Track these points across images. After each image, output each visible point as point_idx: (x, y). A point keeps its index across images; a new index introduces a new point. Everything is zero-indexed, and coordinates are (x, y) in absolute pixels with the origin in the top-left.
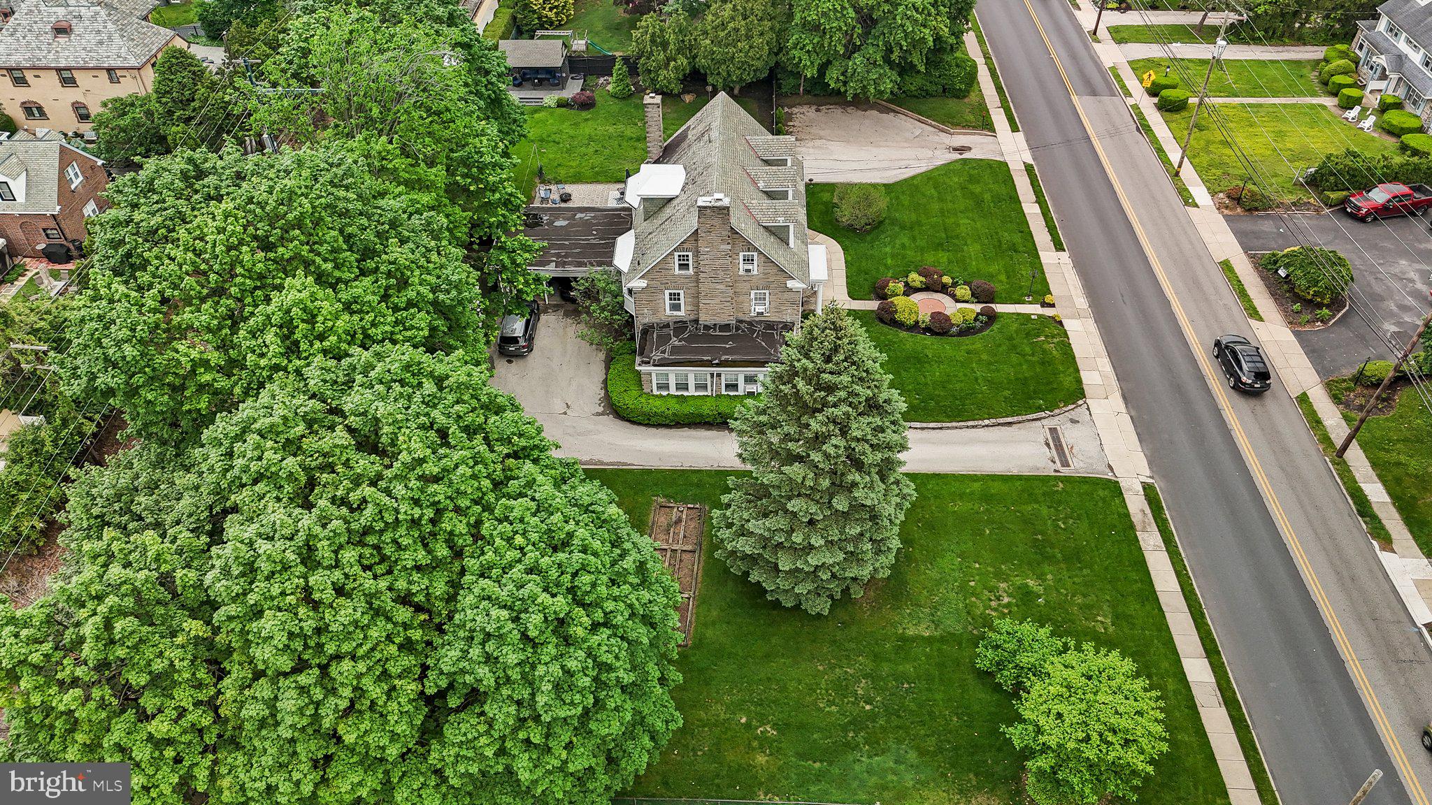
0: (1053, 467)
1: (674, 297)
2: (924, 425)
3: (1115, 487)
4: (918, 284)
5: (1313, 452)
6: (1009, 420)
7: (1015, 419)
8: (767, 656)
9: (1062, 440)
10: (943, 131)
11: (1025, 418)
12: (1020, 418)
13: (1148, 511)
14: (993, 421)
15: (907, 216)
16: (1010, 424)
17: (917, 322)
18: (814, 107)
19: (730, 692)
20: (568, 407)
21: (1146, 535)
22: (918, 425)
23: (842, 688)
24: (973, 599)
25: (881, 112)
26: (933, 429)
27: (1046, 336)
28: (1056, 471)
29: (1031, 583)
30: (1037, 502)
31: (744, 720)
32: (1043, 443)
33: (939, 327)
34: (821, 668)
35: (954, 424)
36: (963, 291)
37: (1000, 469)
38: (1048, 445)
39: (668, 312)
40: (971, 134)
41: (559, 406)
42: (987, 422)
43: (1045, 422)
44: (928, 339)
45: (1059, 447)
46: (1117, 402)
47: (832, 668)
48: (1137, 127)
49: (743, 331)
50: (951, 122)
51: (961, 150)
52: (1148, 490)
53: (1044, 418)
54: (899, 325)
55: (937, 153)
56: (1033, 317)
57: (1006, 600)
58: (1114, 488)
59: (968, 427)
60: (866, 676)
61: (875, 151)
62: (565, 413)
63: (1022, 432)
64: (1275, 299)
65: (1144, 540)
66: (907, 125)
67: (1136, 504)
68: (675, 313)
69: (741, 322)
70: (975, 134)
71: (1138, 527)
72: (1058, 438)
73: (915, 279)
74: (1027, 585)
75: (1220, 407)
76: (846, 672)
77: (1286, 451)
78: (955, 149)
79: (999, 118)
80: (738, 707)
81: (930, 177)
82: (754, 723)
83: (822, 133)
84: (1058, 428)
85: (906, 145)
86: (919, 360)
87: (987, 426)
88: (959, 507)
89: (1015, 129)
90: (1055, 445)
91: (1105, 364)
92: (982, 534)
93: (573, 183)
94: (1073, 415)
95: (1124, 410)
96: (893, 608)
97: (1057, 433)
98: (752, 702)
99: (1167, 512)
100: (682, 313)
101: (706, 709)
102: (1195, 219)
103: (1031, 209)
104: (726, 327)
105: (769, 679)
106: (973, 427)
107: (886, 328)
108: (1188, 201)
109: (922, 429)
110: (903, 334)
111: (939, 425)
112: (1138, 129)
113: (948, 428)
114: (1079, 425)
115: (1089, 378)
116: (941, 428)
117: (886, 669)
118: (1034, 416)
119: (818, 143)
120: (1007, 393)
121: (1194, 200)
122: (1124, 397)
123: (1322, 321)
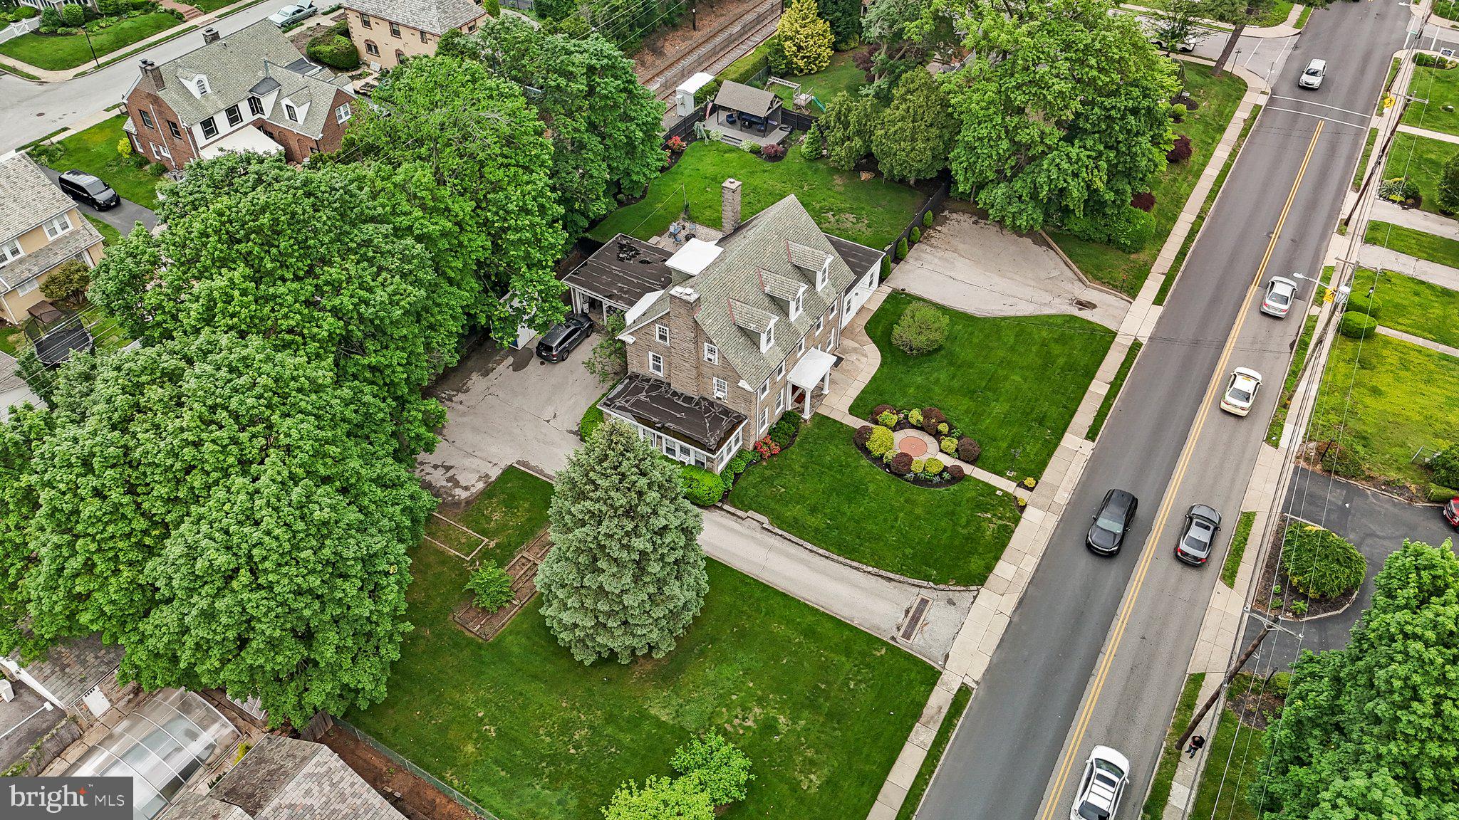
0: (894, 632)
1: (656, 359)
2: (815, 548)
3: (933, 675)
4: (913, 421)
5: (1157, 734)
6: (892, 575)
7: (897, 577)
8: (535, 677)
9: (924, 614)
10: (1080, 280)
11: (906, 579)
12: (902, 578)
13: (945, 711)
14: (876, 570)
15: (965, 354)
16: (890, 580)
17: (882, 456)
18: (974, 218)
19: (488, 690)
20: (555, 417)
21: (924, 729)
22: (809, 546)
23: (567, 727)
24: (724, 710)
25: (1035, 243)
26: (821, 555)
27: (994, 515)
28: (893, 638)
29: (782, 719)
30: (848, 656)
31: (480, 715)
32: (905, 608)
33: (899, 468)
34: (564, 705)
35: (841, 559)
36: (949, 443)
37: (846, 615)
38: (907, 612)
39: (651, 369)
40: (1107, 293)
41: (548, 414)
42: (870, 569)
43: (923, 591)
44: (882, 475)
45: (915, 620)
46: (1010, 602)
47: (572, 709)
48: (1294, 341)
49: (700, 408)
50: (1096, 274)
51: (1083, 305)
52: (964, 692)
53: (925, 587)
54: (867, 452)
55: (1057, 300)
56: (998, 492)
57: (749, 723)
58: (931, 676)
59: (851, 566)
60: (590, 727)
61: (996, 279)
62: (548, 421)
63: (895, 591)
64: (1266, 572)
65: (917, 732)
66: (1052, 263)
67: (940, 699)
68: (657, 372)
69: (705, 399)
70: (1110, 294)
71: (923, 720)
72: (922, 611)
73: (916, 416)
74: (775, 719)
75: (1103, 650)
76: (580, 717)
77: (1130, 719)
78: (1080, 303)
79: (1152, 286)
80: (485, 703)
81: (1021, 325)
82: (486, 720)
83: (961, 246)
84: (931, 602)
85: (1033, 283)
86: (856, 491)
87: (869, 573)
88: (779, 629)
89: (1158, 301)
90: (913, 616)
91: (1030, 565)
92: (777, 660)
93: (708, 226)
94: (955, 596)
95: (1009, 613)
96: (655, 687)
97: (925, 606)
98: (496, 704)
99: (961, 719)
100: (661, 374)
101: (463, 693)
102: (1261, 458)
103: (1099, 388)
104: (689, 399)
105: (521, 694)
106: (856, 568)
107: (854, 450)
108: (1272, 438)
109: (811, 551)
110: (865, 462)
111: (827, 553)
112: (1292, 346)
113: (833, 560)
114: (953, 607)
115: (1004, 569)
116: (827, 558)
117: (610, 730)
118: (917, 582)
119: (949, 255)
120: (909, 551)
121: (1278, 440)
122: (1021, 602)
123: (1294, 614)
